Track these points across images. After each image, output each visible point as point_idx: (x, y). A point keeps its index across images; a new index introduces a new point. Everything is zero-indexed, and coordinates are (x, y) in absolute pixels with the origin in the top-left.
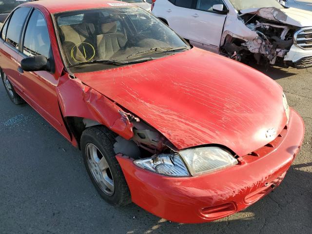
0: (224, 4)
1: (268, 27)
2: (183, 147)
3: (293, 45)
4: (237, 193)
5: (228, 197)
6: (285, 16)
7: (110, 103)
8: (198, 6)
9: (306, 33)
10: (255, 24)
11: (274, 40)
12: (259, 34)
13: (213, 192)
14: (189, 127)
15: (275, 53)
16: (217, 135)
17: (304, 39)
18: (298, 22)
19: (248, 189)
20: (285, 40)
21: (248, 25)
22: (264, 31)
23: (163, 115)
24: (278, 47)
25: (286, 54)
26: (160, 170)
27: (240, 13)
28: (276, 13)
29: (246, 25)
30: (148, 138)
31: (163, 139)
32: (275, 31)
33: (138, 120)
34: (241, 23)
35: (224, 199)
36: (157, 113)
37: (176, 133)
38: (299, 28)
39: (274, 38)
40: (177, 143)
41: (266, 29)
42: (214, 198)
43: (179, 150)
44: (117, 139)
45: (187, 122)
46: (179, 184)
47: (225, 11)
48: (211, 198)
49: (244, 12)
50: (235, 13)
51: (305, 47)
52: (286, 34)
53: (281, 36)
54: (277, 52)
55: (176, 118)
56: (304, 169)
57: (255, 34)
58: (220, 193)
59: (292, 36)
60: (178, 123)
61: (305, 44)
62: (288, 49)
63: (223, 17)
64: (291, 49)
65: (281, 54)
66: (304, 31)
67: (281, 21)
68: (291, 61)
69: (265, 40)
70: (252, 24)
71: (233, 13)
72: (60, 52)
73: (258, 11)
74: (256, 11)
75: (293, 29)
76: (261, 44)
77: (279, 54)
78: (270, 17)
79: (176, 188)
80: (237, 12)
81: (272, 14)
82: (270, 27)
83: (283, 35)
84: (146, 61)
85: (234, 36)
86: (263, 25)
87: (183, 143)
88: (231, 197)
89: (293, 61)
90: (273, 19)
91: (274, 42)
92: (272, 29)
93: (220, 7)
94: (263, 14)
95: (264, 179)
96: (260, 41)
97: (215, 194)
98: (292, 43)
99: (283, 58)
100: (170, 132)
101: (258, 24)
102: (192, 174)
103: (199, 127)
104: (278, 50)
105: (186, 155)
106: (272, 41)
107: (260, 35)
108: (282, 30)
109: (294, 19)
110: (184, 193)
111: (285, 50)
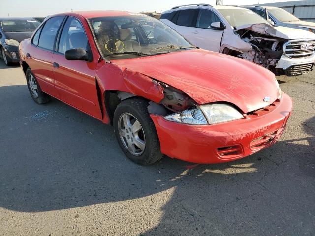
0: (221, 22)
1: (260, 40)
2: (203, 103)
3: (283, 55)
4: (244, 136)
5: (238, 139)
6: (275, 31)
7: (143, 77)
8: (198, 25)
9: (293, 45)
10: (249, 38)
11: (266, 51)
12: (252, 46)
13: (226, 133)
14: (206, 90)
15: (268, 62)
16: (227, 96)
17: (292, 50)
18: (285, 35)
19: (252, 134)
20: (276, 50)
21: (244, 39)
22: (257, 43)
23: (186, 83)
24: (269, 57)
25: (277, 62)
26: (185, 122)
27: (235, 29)
28: (267, 28)
29: (241, 38)
30: (176, 98)
31: (187, 99)
32: (267, 43)
33: (167, 86)
34: (237, 37)
35: (235, 140)
36: (181, 82)
37: (197, 93)
38: (287, 40)
39: (266, 49)
40: (198, 100)
41: (259, 42)
42: (227, 138)
43: (200, 105)
44: (149, 103)
45: (205, 87)
46: (201, 129)
47: (222, 28)
48: (225, 138)
49: (239, 28)
50: (231, 29)
51: (293, 57)
52: (276, 46)
53: (272, 48)
54: (270, 62)
55: (196, 85)
56: (296, 142)
57: (249, 46)
58: (231, 134)
59: (282, 48)
60: (197, 88)
61: (293, 54)
62: (279, 58)
63: (220, 33)
64: (281, 58)
65: (272, 63)
66: (292, 43)
67: (271, 34)
68: (282, 69)
69: (258, 51)
70: (246, 38)
71: (230, 29)
72: (96, 45)
73: (251, 27)
74: (250, 26)
75: (282, 41)
76: (255, 55)
77: (271, 63)
78: (262, 31)
79: (199, 131)
80: (233, 28)
81: (263, 29)
82: (262, 40)
83: (274, 47)
84: (165, 53)
85: (231, 48)
86: (256, 39)
87: (203, 100)
88: (240, 139)
89: (284, 69)
90: (265, 33)
91: (266, 53)
92: (264, 42)
93: (218, 25)
94: (255, 30)
95: (264, 129)
96: (254, 53)
97: (228, 135)
98: (282, 53)
99: (275, 66)
100: (192, 93)
101: (252, 37)
102: (209, 123)
103: (214, 91)
104: (270, 60)
105: (205, 109)
106: (264, 52)
107: (254, 48)
108: (273, 42)
109: (282, 33)
110: (205, 134)
111: (276, 59)
